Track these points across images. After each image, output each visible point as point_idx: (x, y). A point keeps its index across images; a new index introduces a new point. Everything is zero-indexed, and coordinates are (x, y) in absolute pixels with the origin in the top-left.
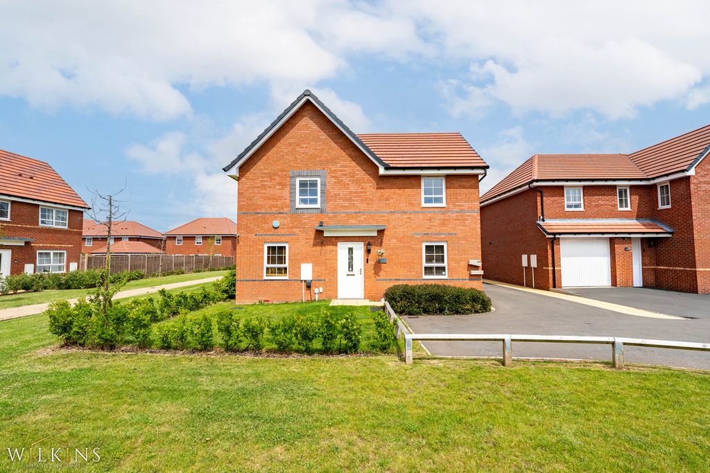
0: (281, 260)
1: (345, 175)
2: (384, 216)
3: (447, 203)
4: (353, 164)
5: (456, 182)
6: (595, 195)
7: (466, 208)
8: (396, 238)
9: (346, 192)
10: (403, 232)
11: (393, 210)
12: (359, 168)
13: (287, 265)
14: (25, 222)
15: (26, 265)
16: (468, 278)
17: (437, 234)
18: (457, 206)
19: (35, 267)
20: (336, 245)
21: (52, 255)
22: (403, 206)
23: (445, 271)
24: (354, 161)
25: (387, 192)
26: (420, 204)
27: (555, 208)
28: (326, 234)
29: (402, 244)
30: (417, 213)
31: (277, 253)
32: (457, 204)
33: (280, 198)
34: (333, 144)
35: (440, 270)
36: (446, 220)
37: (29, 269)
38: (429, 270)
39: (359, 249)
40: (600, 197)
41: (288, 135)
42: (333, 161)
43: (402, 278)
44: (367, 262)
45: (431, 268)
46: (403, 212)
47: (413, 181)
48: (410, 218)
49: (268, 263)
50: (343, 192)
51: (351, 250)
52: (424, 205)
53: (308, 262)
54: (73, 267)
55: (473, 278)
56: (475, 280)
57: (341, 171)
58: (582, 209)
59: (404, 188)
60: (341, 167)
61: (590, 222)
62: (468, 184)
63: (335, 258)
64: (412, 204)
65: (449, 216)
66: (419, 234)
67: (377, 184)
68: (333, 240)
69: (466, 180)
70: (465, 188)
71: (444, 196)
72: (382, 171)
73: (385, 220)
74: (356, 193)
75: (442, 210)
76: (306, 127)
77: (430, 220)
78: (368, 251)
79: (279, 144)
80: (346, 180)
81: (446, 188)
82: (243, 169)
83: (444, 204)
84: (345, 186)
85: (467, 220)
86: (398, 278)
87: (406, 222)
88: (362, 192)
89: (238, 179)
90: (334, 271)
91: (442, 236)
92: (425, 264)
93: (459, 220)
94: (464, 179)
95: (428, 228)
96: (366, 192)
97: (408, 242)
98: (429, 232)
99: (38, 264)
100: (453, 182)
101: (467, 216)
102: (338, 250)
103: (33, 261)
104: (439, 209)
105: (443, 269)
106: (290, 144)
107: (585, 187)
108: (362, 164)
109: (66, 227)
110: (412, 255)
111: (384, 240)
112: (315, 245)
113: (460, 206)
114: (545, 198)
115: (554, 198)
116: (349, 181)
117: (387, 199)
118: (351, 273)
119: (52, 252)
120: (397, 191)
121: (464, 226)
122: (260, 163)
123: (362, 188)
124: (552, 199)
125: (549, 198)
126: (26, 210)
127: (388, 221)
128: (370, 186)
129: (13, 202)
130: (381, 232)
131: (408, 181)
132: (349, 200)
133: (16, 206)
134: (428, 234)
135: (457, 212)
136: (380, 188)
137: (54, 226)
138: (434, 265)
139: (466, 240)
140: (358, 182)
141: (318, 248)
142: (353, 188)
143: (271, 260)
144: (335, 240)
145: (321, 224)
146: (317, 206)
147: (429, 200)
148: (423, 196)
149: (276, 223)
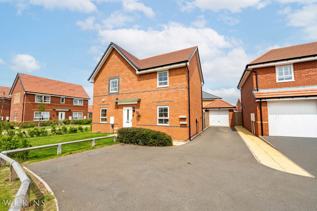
1: (126, 76)
2: (140, 94)
3: (169, 85)
4: (129, 71)
5: (174, 72)
6: (305, 68)
7: (179, 86)
8: (145, 105)
9: (126, 84)
10: (148, 101)
11: (144, 91)
12: (131, 72)
14: (69, 104)
15: (69, 117)
16: (179, 126)
17: (164, 102)
18: (174, 85)
19: (72, 117)
20: (123, 108)
21: (78, 114)
22: (149, 88)
23: (168, 121)
24: (129, 69)
25: (142, 82)
26: (156, 86)
27: (268, 81)
28: (119, 104)
29: (148, 107)
30: (154, 91)
31: (104, 112)
32: (174, 84)
34: (123, 64)
35: (166, 121)
36: (168, 94)
37: (70, 118)
38: (161, 121)
39: (131, 109)
40: (311, 69)
41: (108, 63)
42: (122, 71)
43: (148, 124)
44: (133, 116)
45: (162, 120)
46: (148, 91)
47: (153, 75)
48: (151, 94)
49: (102, 116)
51: (128, 110)
52: (158, 86)
53: (113, 116)
54: (85, 117)
55: (182, 126)
56: (183, 127)
57: (125, 75)
58: (293, 80)
59: (149, 79)
60: (125, 73)
61: (301, 88)
62: (180, 73)
63: (122, 114)
64: (152, 87)
65: (170, 91)
66: (155, 102)
67: (138, 79)
68: (121, 106)
69: (179, 70)
70: (178, 75)
71: (168, 81)
73: (141, 96)
74: (130, 84)
75: (167, 88)
76: (114, 58)
77: (160, 94)
78: (134, 111)
79: (105, 67)
80: (126, 78)
81: (169, 76)
82: (95, 79)
83: (168, 85)
84: (126, 81)
85: (179, 93)
86: (146, 124)
87: (150, 96)
88: (132, 83)
89: (94, 83)
90: (122, 120)
91: (166, 103)
93: (175, 93)
94: (178, 70)
95: (159, 99)
96: (134, 83)
97: (150, 106)
98: (160, 101)
99: (73, 117)
100: (172, 72)
101: (179, 90)
102: (123, 110)
103: (72, 115)
104: (165, 88)
105: (167, 120)
106: (108, 67)
107: (294, 64)
108: (132, 71)
109: (83, 105)
110: (152, 113)
111: (140, 106)
112: (115, 109)
113: (176, 85)
114: (259, 76)
115: (266, 75)
116: (128, 79)
117: (142, 86)
118: (128, 121)
119: (78, 113)
120: (146, 81)
121: (178, 96)
122: (100, 76)
123: (132, 82)
124: (265, 75)
125: (263, 75)
126: (69, 100)
128: (135, 80)
129: (65, 98)
130: (139, 101)
131: (151, 75)
132: (127, 87)
133: (66, 99)
134: (159, 102)
135: (174, 89)
136: (139, 81)
137: (78, 105)
138: (164, 118)
139: (179, 104)
140: (131, 79)
141: (116, 110)
142: (129, 82)
145: (117, 99)
146: (117, 91)
147: (161, 84)
148: (158, 82)
149: (103, 100)
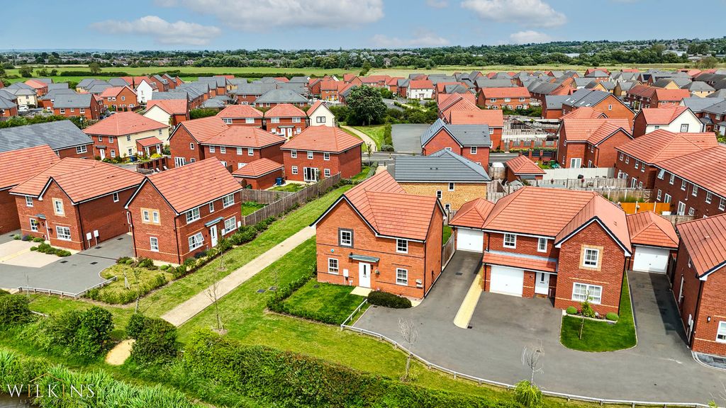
0: (336, 266)
1: (362, 232)
3: (408, 252)
5: (413, 243)
6: (524, 240)
7: (417, 255)
8: (384, 265)
9: (363, 240)
10: (387, 262)
11: (383, 252)
13: (337, 268)
16: (416, 287)
17: (403, 265)
20: (358, 264)
22: (388, 250)
23: (406, 282)
28: (354, 259)
29: (387, 267)
30: (393, 254)
31: (333, 263)
32: (412, 253)
33: (334, 239)
36: (407, 260)
39: (368, 266)
40: (527, 242)
41: (337, 212)
42: (356, 225)
43: (387, 282)
44: (372, 272)
45: (400, 280)
46: (388, 253)
48: (390, 256)
50: (361, 240)
51: (365, 266)
52: (397, 251)
53: (346, 269)
56: (419, 288)
57: (360, 230)
59: (388, 243)
61: (517, 256)
62: (418, 245)
63: (358, 269)
64: (391, 250)
65: (409, 258)
66: (395, 264)
67: (376, 239)
71: (407, 248)
72: (377, 235)
73: (379, 255)
74: (367, 242)
75: (406, 255)
76: (344, 208)
77: (400, 258)
78: (373, 268)
79: (333, 215)
80: (362, 235)
81: (408, 245)
82: (318, 225)
84: (363, 238)
85: (417, 261)
86: (385, 282)
87: (389, 258)
88: (369, 242)
90: (358, 274)
91: (405, 266)
92: (397, 278)
93: (413, 260)
95: (399, 262)
96: (372, 243)
97: (390, 267)
100: (411, 243)
101: (417, 259)
102: (359, 266)
104: (404, 254)
106: (338, 216)
110: (391, 273)
111: (379, 265)
112: (349, 262)
116: (364, 236)
117: (381, 247)
118: (365, 276)
120: (385, 243)
121: (415, 264)
122: (325, 223)
123: (369, 240)
125: (494, 238)
127: (381, 256)
128: (373, 240)
130: (378, 261)
132: (364, 245)
134: (399, 265)
135: (412, 257)
136: (378, 242)
138: (402, 278)
139: (416, 270)
140: (367, 236)
141: (351, 264)
142: (365, 239)
143: (331, 265)
144: (358, 262)
145: (351, 254)
146: (350, 245)
147: (399, 249)
148: (397, 247)
149: (333, 250)
